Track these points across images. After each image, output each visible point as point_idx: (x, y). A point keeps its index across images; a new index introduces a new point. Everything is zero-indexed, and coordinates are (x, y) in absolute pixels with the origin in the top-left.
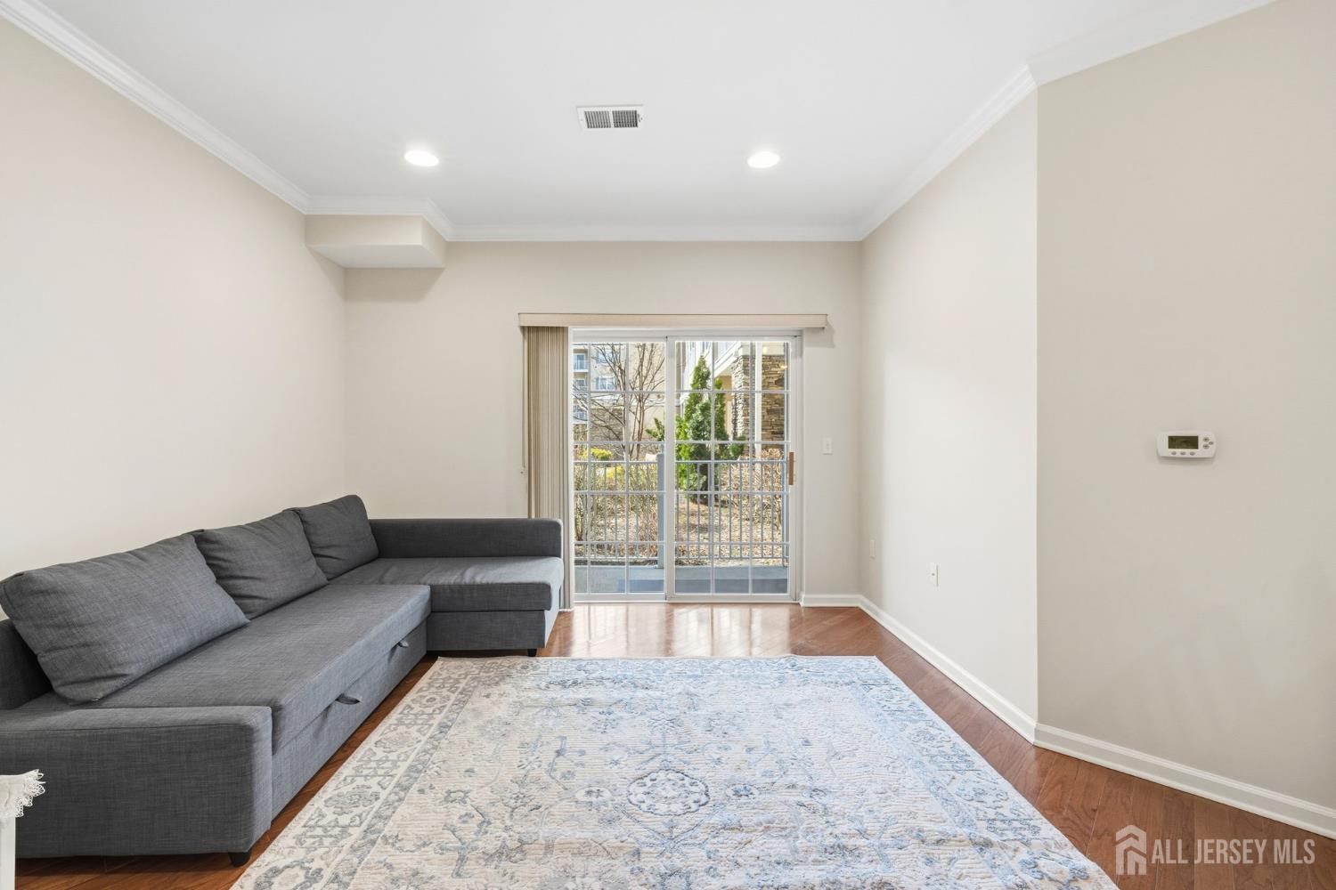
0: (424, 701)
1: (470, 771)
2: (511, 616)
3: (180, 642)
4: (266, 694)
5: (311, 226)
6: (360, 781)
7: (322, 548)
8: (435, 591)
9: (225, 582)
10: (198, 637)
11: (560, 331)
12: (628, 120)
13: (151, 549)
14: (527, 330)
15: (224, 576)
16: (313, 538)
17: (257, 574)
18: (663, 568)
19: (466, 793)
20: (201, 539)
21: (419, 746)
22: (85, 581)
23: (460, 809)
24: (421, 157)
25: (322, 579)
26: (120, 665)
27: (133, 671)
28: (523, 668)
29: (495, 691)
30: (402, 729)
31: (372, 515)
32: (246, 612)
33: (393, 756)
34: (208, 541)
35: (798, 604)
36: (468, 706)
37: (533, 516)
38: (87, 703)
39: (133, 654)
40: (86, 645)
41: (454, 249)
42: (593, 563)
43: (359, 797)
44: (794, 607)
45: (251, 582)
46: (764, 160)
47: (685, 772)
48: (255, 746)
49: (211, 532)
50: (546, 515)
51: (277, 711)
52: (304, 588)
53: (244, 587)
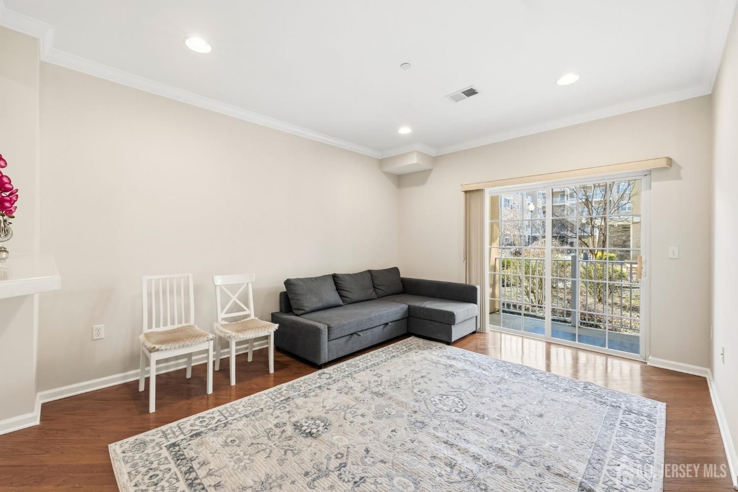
0: (395, 348)
1: (389, 371)
2: (437, 324)
3: (320, 305)
4: (329, 323)
5: (381, 163)
6: (358, 362)
7: (378, 285)
8: (410, 308)
9: (339, 291)
10: (326, 305)
11: (479, 191)
12: (471, 92)
13: (320, 278)
14: (466, 192)
15: (339, 289)
16: (374, 281)
17: (350, 290)
18: (575, 327)
19: (382, 375)
20: (335, 277)
21: (381, 359)
22: (301, 283)
23: (376, 378)
24: (405, 130)
25: (375, 296)
26: (304, 307)
27: (307, 309)
28: (440, 348)
29: (421, 351)
30: (381, 353)
31: (402, 276)
32: (343, 302)
33: (372, 359)
34: (337, 278)
35: (646, 363)
36: (408, 353)
37: (468, 283)
38: (297, 315)
39: (309, 305)
40: (298, 300)
41: (436, 160)
42: (525, 315)
43: (355, 366)
44: (643, 364)
45: (347, 292)
46: (568, 79)
47: (464, 401)
48: (321, 335)
49: (337, 274)
50: (473, 283)
51: (329, 328)
52: (366, 298)
53: (344, 293)
